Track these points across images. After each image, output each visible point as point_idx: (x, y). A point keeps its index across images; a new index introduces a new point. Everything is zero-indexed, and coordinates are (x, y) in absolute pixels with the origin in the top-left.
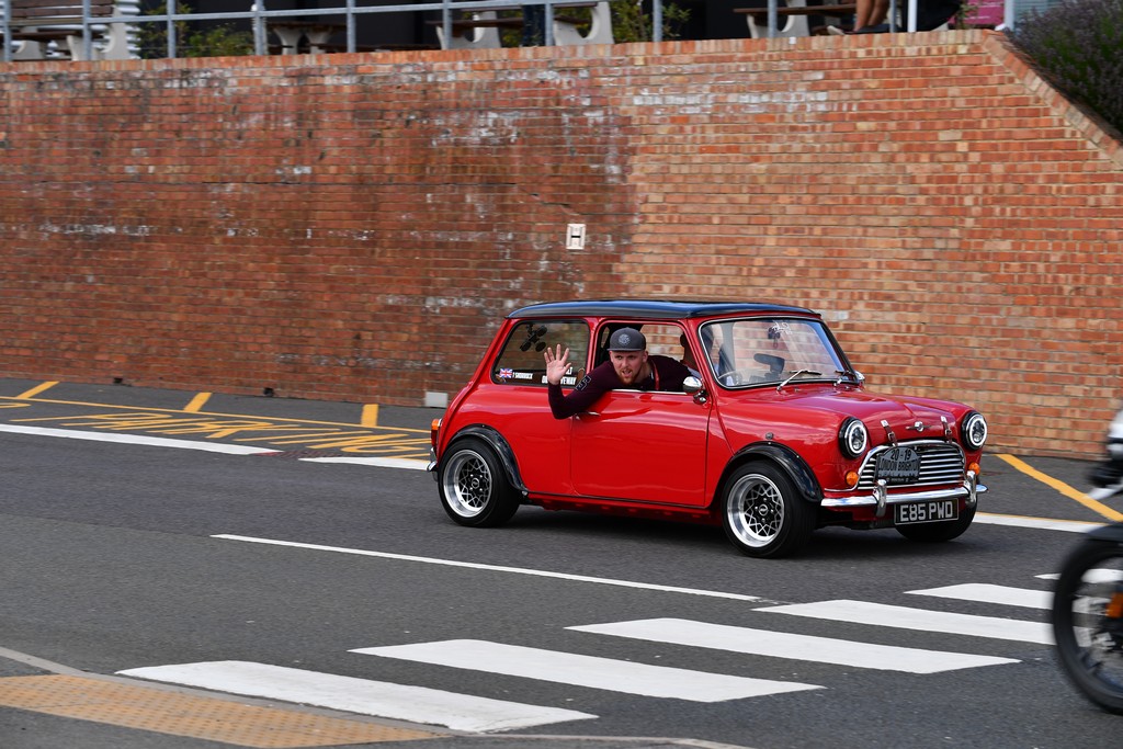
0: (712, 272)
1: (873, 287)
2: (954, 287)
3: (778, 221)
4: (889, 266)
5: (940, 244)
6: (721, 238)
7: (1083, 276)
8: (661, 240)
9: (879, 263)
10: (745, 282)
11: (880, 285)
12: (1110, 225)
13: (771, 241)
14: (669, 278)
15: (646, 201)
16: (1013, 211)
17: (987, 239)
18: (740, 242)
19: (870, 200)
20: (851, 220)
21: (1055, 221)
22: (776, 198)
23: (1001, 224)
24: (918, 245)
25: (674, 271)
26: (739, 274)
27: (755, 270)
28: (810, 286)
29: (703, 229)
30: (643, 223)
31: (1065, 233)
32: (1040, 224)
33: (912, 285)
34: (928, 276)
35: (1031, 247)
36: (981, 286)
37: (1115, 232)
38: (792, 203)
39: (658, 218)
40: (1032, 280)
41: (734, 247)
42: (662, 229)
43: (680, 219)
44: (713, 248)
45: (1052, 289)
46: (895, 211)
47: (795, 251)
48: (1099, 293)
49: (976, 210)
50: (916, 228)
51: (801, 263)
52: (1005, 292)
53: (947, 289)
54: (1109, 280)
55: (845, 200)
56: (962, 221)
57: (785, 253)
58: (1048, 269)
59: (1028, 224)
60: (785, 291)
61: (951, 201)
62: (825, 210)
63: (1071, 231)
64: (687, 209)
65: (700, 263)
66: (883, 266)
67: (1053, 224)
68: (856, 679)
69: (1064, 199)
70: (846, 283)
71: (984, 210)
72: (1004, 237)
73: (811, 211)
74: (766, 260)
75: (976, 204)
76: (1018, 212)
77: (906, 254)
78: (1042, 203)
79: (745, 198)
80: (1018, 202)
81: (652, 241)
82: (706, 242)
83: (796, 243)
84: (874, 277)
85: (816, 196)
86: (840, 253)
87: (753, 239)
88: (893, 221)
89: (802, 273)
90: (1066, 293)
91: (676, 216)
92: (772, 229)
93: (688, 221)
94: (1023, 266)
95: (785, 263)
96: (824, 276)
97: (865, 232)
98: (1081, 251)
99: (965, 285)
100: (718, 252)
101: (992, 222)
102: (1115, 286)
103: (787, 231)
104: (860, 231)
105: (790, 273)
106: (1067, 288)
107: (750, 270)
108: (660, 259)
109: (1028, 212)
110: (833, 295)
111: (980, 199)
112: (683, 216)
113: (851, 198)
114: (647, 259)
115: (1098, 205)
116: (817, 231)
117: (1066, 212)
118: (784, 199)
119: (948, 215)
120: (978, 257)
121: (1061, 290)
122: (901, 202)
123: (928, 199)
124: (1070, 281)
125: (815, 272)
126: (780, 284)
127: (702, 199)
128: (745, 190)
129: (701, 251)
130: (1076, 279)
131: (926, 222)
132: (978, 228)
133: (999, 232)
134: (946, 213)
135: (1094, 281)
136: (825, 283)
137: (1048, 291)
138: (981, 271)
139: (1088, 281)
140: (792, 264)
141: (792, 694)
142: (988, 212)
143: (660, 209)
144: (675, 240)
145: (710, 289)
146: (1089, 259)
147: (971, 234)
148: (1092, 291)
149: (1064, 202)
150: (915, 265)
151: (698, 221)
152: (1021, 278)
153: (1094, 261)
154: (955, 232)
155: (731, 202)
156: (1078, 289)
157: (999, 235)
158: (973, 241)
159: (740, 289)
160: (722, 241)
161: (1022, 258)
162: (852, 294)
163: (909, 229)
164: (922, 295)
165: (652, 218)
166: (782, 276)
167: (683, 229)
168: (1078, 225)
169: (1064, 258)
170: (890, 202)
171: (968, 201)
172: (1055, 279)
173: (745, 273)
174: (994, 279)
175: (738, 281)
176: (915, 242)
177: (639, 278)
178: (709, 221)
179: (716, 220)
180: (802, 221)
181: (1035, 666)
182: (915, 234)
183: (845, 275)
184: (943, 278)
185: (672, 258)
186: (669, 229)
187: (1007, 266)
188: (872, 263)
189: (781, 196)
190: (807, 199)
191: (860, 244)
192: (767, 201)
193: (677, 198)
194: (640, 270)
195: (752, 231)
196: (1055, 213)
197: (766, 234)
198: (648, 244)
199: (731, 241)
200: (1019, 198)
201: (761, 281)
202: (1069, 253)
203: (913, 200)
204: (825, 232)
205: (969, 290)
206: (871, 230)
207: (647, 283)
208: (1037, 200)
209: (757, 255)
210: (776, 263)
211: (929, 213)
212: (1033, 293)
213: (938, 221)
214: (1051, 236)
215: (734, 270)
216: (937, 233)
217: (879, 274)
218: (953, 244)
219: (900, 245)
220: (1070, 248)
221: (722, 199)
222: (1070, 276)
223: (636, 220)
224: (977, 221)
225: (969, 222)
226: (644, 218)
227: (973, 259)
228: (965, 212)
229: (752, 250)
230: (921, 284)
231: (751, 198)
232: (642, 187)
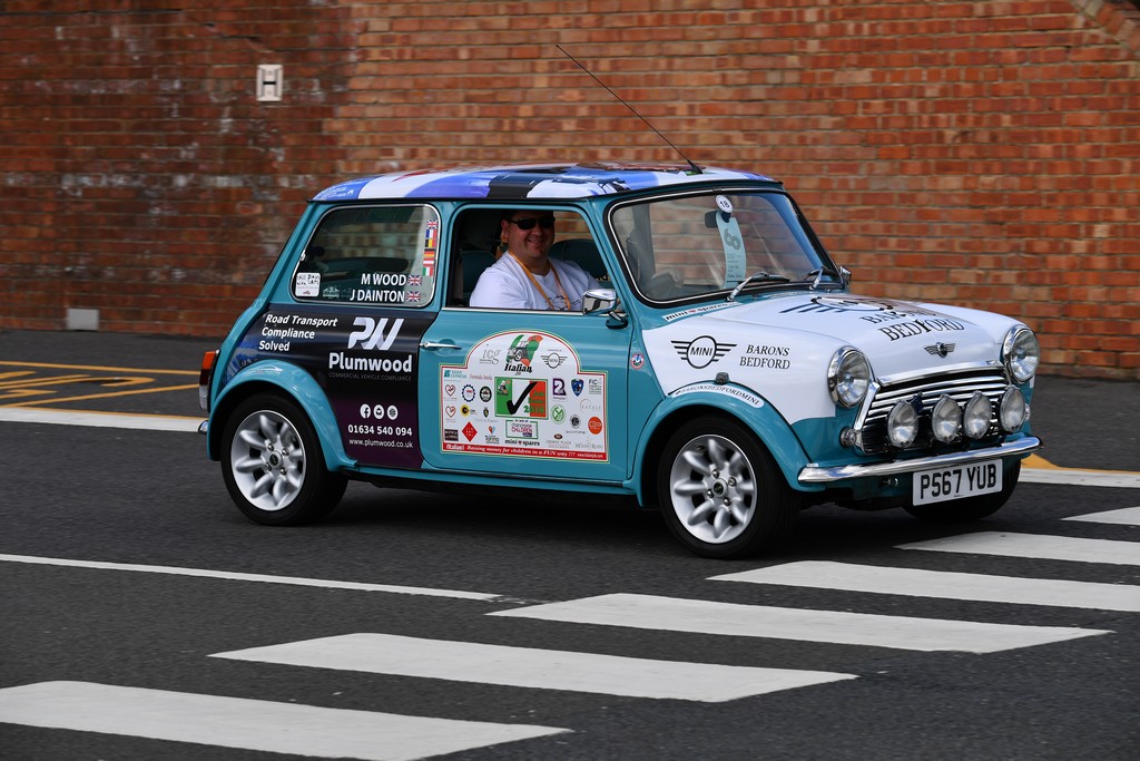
0: (461, 127)
1: (684, 141)
2: (794, 137)
3: (551, 51)
4: (706, 111)
5: (773, 78)
6: (471, 79)
7: (971, 116)
8: (389, 84)
9: (691, 108)
10: (508, 141)
11: (693, 138)
12: (1006, 42)
13: (541, 82)
14: (401, 138)
15: (365, 30)
16: (872, 27)
17: (838, 68)
18: (498, 84)
19: (675, 20)
20: (650, 49)
21: (930, 40)
22: (546, 21)
23: (858, 46)
24: (743, 80)
25: (409, 128)
26: (498, 129)
27: (520, 123)
28: (597, 142)
29: (446, 67)
30: (362, 61)
31: (945, 56)
32: (910, 45)
33: (737, 137)
34: (758, 124)
35: (898, 77)
36: (832, 136)
37: (1013, 52)
38: (568, 27)
39: (383, 53)
40: (902, 123)
41: (490, 92)
42: (390, 69)
43: (414, 54)
44: (461, 94)
45: (929, 135)
46: (711, 34)
47: (575, 94)
48: (994, 138)
49: (822, 28)
50: (740, 56)
51: (583, 111)
52: (865, 142)
53: (785, 141)
54: (1006, 119)
55: (641, 20)
56: (803, 44)
57: (561, 97)
58: (922, 108)
59: (893, 45)
60: (563, 151)
61: (787, 16)
62: (615, 36)
63: (952, 53)
64: (424, 39)
65: (444, 115)
66: (697, 111)
67: (929, 44)
68: (619, 716)
69: (941, 8)
70: (648, 136)
71: (832, 27)
72: (861, 65)
73: (595, 36)
74: (535, 108)
75: (821, 18)
76: (880, 29)
77: (728, 93)
78: (911, 14)
79: (502, 22)
80: (879, 15)
81: (378, 85)
82: (452, 86)
83: (576, 83)
84: (684, 127)
85: (600, 16)
86: (637, 95)
87: (517, 80)
88: (708, 48)
89: (586, 124)
90: (948, 140)
91: (408, 50)
92: (542, 65)
93: (425, 56)
94: (889, 105)
95: (562, 112)
96: (616, 127)
97: (670, 67)
98: (967, 81)
99: (810, 134)
100: (469, 99)
101: (843, 44)
102: (1016, 129)
103: (563, 66)
104: (663, 62)
105: (569, 125)
106: (950, 133)
107: (513, 123)
108: (388, 112)
109: (893, 28)
110: (630, 154)
111: (827, 12)
112: (418, 50)
113: (649, 18)
114: (370, 112)
115: (988, 15)
116: (604, 65)
117: (945, 27)
118: (557, 22)
119: (783, 37)
120: (827, 94)
121: (941, 137)
122: (717, 20)
123: (754, 15)
124: (953, 122)
125: (603, 123)
126: (557, 141)
127: (443, 25)
128: (502, 10)
129: (444, 98)
130: (962, 120)
131: (753, 48)
132: (825, 53)
133: (853, 57)
134: (780, 33)
135: (986, 121)
136: (619, 138)
137: (924, 138)
138: (831, 114)
139: (978, 121)
140: (571, 112)
141: (523, 743)
142: (838, 31)
143: (386, 40)
144: (408, 84)
145: (459, 151)
146: (978, 91)
147: (816, 61)
148: (984, 137)
149: (942, 13)
150: (740, 109)
151: (439, 55)
152: (886, 121)
153: (986, 94)
154: (793, 60)
155: (484, 27)
156: (964, 134)
157: (854, 62)
158: (818, 72)
159: (502, 150)
160: (473, 84)
161: (887, 93)
162: (656, 152)
163: (731, 59)
164: (751, 151)
165: (375, 54)
166: (559, 129)
167: (419, 67)
168: (961, 43)
169: (944, 92)
170: (704, 21)
171: (810, 15)
172: (933, 121)
173: (506, 127)
174: (848, 124)
175: (498, 139)
176: (739, 76)
177: (360, 139)
178: (454, 57)
179: (464, 54)
180: (582, 51)
181: (877, 683)
182: (739, 65)
183: (646, 125)
184: (778, 125)
185: (405, 110)
186: (399, 69)
187: (867, 106)
188: (681, 107)
189: (552, 18)
190: (589, 20)
191: (664, 81)
192: (533, 25)
193: (410, 24)
194: (361, 127)
195: (514, 68)
196: (930, 27)
197: (533, 71)
198: (370, 90)
199: (486, 83)
200: (880, 10)
201: (530, 138)
202: (950, 85)
203: (734, 17)
204: (615, 66)
205: (816, 141)
206: (678, 62)
207: (372, 145)
208: (904, 12)
209: (523, 102)
210: (548, 111)
211: (757, 34)
212: (903, 141)
213: (770, 45)
214: (925, 61)
215: (491, 124)
216: (769, 62)
217: (691, 122)
218: (792, 78)
219: (718, 80)
220: (953, 76)
221: (471, 24)
222: (954, 116)
223: (353, 57)
224: (823, 44)
225: (813, 46)
226: (364, 54)
227: (820, 96)
228: (806, 31)
229: (516, 95)
230: (749, 135)
231: (511, 21)
232: (360, 10)
